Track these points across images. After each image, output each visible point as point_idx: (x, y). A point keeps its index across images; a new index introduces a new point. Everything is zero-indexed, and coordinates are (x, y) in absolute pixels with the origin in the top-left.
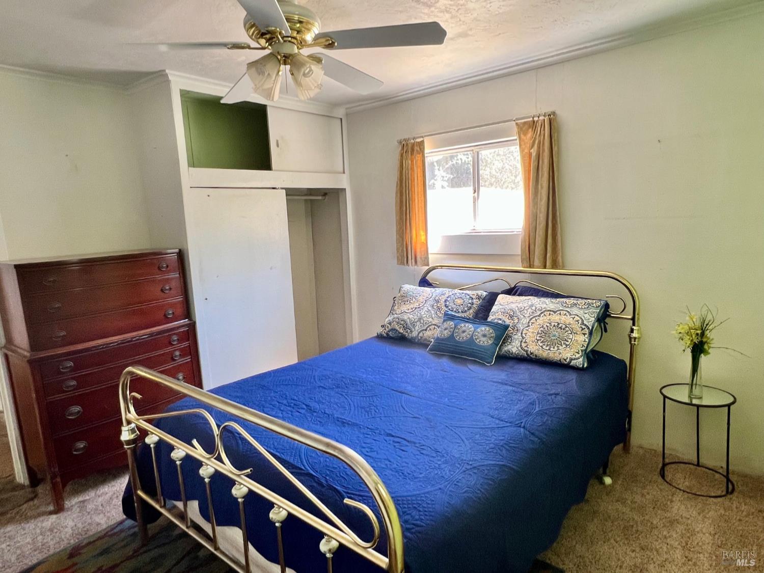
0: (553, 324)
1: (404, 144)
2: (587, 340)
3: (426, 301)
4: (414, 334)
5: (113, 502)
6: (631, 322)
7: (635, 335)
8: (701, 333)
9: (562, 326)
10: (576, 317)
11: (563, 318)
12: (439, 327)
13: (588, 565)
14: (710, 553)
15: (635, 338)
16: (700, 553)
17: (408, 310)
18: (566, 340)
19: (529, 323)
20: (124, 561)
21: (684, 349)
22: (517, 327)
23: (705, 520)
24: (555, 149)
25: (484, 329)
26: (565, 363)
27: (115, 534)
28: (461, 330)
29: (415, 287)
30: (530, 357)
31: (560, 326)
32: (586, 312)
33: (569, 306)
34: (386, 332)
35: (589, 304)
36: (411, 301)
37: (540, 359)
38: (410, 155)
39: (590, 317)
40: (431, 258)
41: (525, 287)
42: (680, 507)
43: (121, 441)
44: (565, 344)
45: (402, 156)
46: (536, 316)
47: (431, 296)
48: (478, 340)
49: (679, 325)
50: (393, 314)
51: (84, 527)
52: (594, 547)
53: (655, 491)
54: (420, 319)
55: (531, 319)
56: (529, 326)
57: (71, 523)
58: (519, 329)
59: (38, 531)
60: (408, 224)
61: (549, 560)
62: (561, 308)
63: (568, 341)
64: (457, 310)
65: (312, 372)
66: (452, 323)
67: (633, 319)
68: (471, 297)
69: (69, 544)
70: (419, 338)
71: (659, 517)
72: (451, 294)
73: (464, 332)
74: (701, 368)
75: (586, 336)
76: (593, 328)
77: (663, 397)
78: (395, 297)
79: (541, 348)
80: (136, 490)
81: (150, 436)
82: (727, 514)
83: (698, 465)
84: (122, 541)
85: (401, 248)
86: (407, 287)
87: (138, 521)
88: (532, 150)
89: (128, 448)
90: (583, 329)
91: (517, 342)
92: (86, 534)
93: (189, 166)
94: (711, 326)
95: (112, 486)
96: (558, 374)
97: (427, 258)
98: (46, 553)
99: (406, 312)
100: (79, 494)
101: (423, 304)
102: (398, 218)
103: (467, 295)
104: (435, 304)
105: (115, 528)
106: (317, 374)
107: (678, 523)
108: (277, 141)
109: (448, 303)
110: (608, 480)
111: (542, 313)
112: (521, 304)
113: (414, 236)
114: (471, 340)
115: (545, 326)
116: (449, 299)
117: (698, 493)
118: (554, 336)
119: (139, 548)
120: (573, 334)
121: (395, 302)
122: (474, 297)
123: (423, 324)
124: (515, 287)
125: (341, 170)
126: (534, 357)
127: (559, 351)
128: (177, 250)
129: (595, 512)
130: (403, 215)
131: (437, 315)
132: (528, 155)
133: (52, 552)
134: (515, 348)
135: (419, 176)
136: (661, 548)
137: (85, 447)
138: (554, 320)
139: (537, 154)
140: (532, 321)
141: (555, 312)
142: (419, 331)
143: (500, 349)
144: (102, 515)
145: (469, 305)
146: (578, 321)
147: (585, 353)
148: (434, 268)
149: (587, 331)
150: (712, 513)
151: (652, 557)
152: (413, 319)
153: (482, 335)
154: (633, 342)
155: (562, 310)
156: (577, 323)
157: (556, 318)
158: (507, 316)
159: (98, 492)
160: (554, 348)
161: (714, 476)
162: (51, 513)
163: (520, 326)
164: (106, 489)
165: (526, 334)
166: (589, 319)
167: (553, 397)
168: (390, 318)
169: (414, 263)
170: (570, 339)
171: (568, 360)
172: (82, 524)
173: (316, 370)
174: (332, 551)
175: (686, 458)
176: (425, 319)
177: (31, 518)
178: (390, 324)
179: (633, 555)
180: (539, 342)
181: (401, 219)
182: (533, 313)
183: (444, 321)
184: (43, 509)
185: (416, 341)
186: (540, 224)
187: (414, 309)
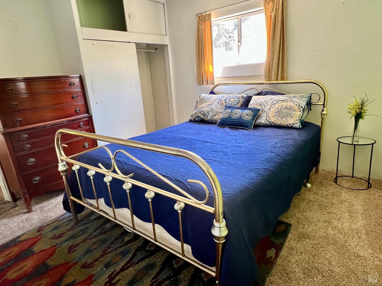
0: (283, 107)
1: (199, 16)
2: (302, 114)
3: (214, 101)
4: (209, 118)
5: (58, 207)
6: (323, 106)
7: (324, 112)
8: (361, 107)
9: (288, 108)
10: (296, 102)
11: (289, 104)
12: (222, 113)
13: (303, 221)
14: (362, 213)
15: (324, 114)
16: (357, 214)
17: (205, 106)
18: (290, 114)
19: (270, 107)
20: (67, 231)
21: (351, 117)
22: (264, 110)
23: (358, 200)
24: (285, 12)
25: (247, 112)
26: (290, 126)
27: (60, 220)
28: (234, 114)
29: (208, 95)
30: (271, 125)
31: (287, 108)
32: (301, 100)
33: (292, 97)
34: (194, 118)
35: (302, 96)
36: (207, 102)
37: (277, 125)
38: (203, 22)
39: (303, 102)
40: (216, 80)
41: (267, 91)
42: (345, 195)
43: (59, 171)
44: (290, 116)
45: (199, 23)
46: (274, 104)
47: (217, 98)
48: (244, 117)
49: (349, 105)
50: (197, 109)
51: (44, 218)
52: (305, 214)
53: (333, 189)
54: (212, 110)
55: (271, 105)
56: (270, 109)
57: (36, 217)
58: (265, 111)
59: (20, 221)
60: (203, 62)
61: (283, 220)
62: (287, 99)
63: (291, 115)
64: (232, 104)
65: (158, 136)
66: (230, 110)
67: (324, 105)
68: (238, 97)
69: (37, 226)
70: (212, 120)
71: (335, 199)
72: (227, 96)
73: (236, 114)
74: (359, 126)
75: (301, 112)
76: (305, 107)
77: (338, 142)
78: (197, 101)
79: (277, 119)
80: (69, 196)
81: (74, 166)
82: (369, 197)
83: (353, 177)
84: (65, 223)
85: (199, 76)
86: (203, 95)
87: (72, 212)
88: (272, 14)
89: (63, 175)
90: (299, 108)
91: (264, 117)
92: (45, 221)
93: (81, 27)
94: (366, 104)
95: (56, 200)
96: (287, 131)
97: (213, 80)
98: (25, 230)
99: (204, 107)
100: (39, 204)
101: (213, 102)
102: (197, 59)
103: (236, 97)
104: (220, 102)
105: (60, 218)
106: (160, 137)
107: (345, 201)
108: (129, 15)
109: (226, 101)
110: (309, 185)
111: (277, 102)
112: (266, 99)
113: (206, 69)
114: (240, 118)
115: (279, 108)
116: (227, 99)
117: (353, 189)
118: (284, 113)
119: (74, 226)
120: (294, 111)
121: (198, 103)
122: (240, 97)
123: (214, 112)
124: (261, 92)
125: (165, 34)
126: (274, 124)
127: (287, 120)
128: (79, 76)
129: (304, 199)
130: (200, 57)
131: (221, 107)
132: (270, 17)
133: (28, 230)
134: (263, 120)
135: (208, 34)
136: (338, 212)
137: (39, 179)
138: (284, 105)
139: (274, 16)
140: (272, 107)
141: (284, 101)
142: (212, 116)
143: (255, 122)
144: (52, 213)
145: (238, 101)
146: (296, 104)
147: (300, 121)
148: (217, 85)
149: (301, 109)
150: (361, 197)
151: (333, 216)
152: (208, 110)
153: (246, 115)
154: (323, 117)
155: (288, 100)
156: (296, 105)
157: (285, 104)
158: (258, 105)
159: (49, 202)
160: (284, 119)
161: (361, 181)
162: (25, 213)
163: (266, 109)
164: (53, 201)
165: (269, 113)
166: (302, 103)
167: (286, 140)
168: (196, 111)
169: (206, 83)
170: (293, 114)
171: (292, 125)
172: (43, 217)
173: (159, 135)
174: (181, 208)
175: (347, 174)
176: (214, 110)
177: (15, 215)
178: (196, 114)
179: (324, 216)
180: (276, 116)
181: (199, 59)
182: (272, 102)
183: (225, 109)
184: (21, 211)
185: (210, 121)
186: (275, 56)
187: (208, 105)
